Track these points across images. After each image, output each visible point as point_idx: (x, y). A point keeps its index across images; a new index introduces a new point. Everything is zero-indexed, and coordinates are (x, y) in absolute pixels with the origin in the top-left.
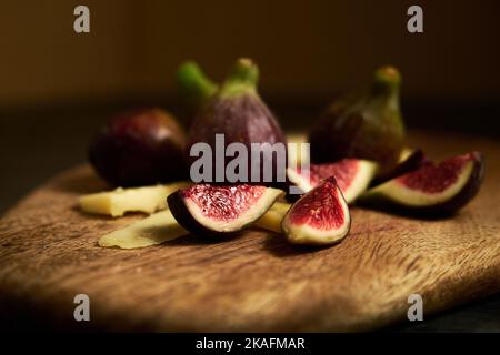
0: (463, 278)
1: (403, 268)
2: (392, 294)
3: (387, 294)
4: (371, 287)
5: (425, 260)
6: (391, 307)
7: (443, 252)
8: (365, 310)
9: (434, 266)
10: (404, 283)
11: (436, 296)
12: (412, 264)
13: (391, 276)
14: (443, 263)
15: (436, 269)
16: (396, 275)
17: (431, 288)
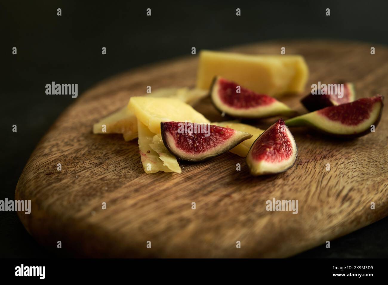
0: (384, 203)
1: (340, 200)
2: (331, 222)
3: (326, 222)
4: (316, 218)
5: (356, 192)
6: (330, 231)
7: (369, 183)
8: (311, 236)
9: (362, 196)
10: (341, 212)
11: (363, 218)
12: (346, 195)
13: (330, 208)
14: (369, 193)
15: (364, 198)
16: (334, 207)
17: (360, 214)
